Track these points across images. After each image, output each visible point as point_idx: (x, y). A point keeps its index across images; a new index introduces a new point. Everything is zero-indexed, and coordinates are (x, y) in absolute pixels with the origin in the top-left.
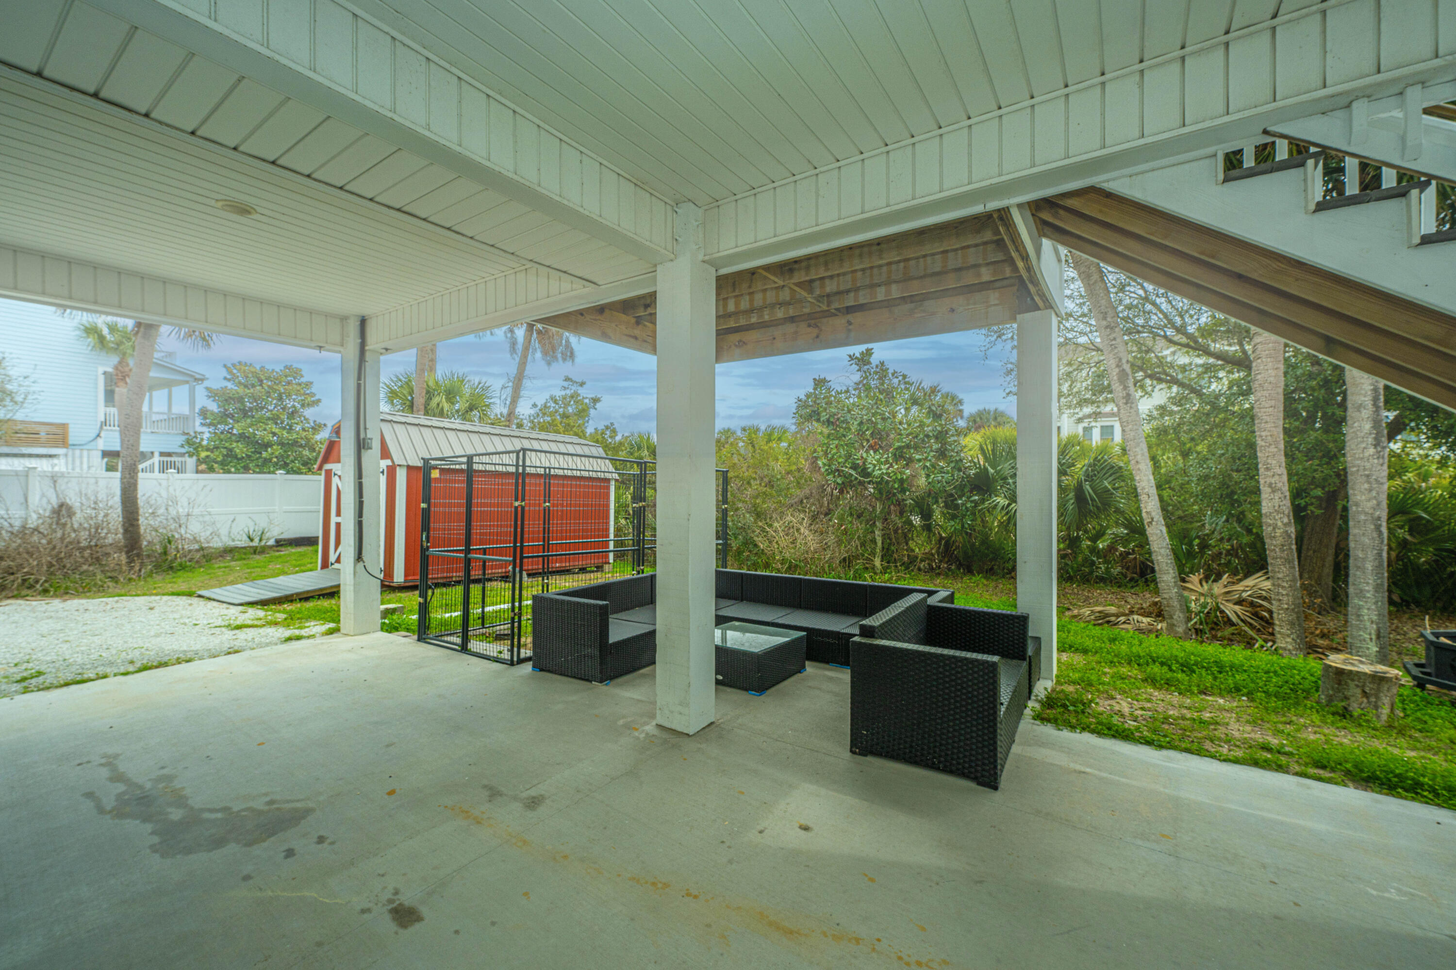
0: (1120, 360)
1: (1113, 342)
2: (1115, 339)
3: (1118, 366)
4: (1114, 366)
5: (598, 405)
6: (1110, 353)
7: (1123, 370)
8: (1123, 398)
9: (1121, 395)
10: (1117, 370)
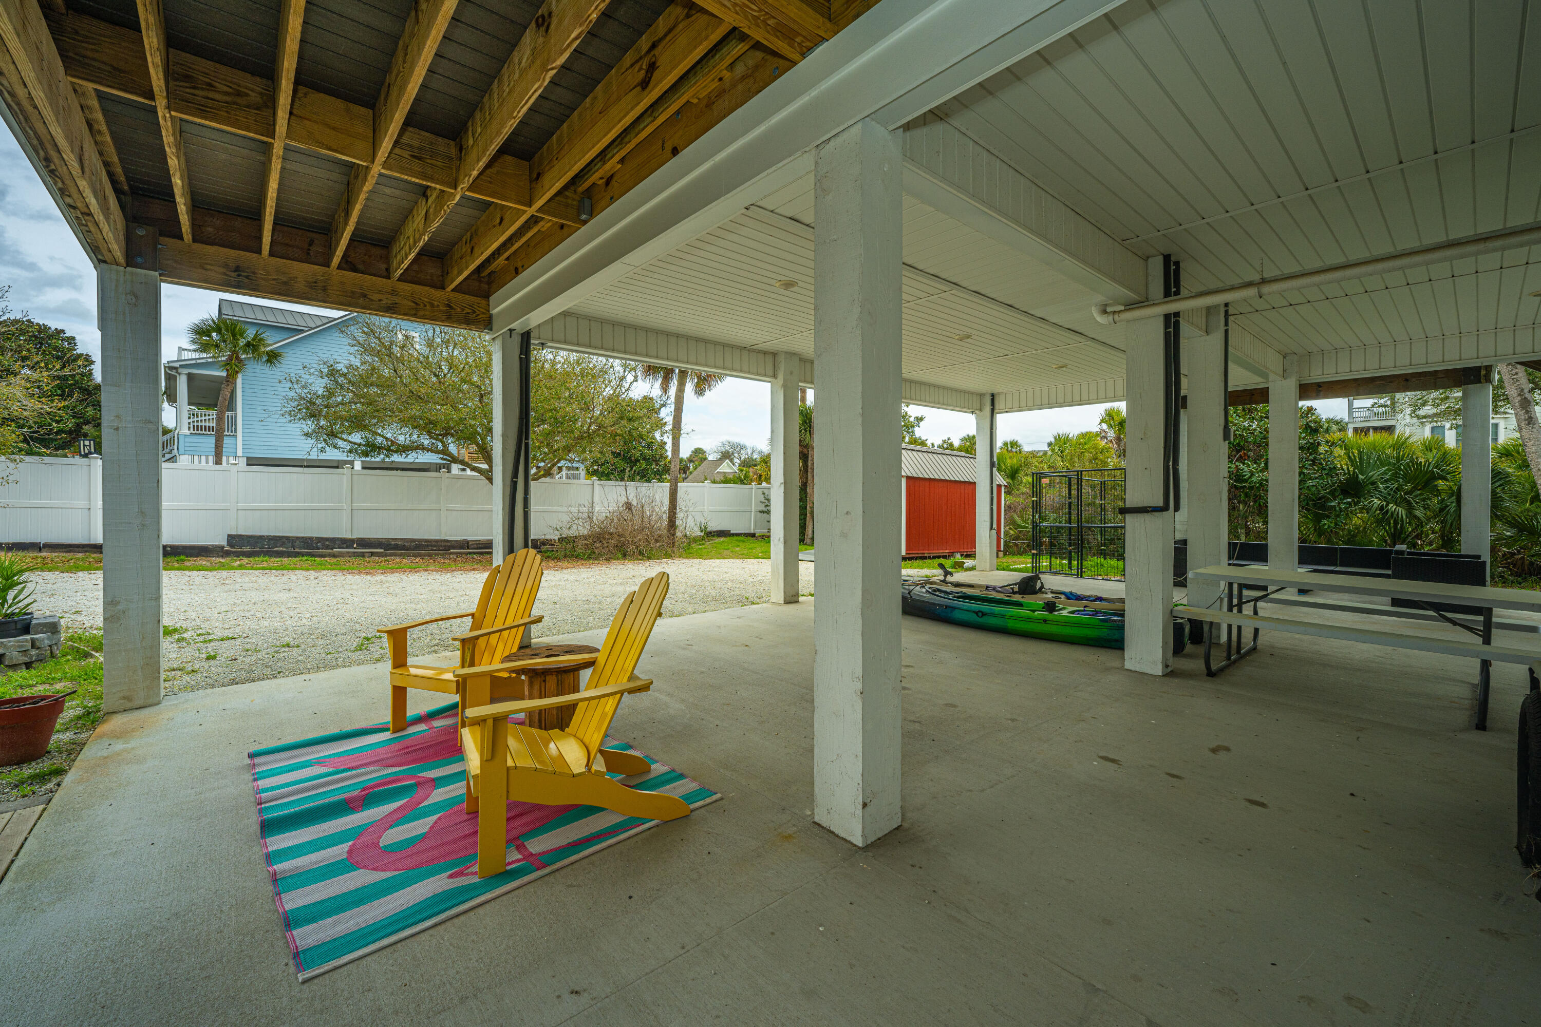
0: (1522, 390)
1: (1515, 376)
2: (1516, 374)
3: (1519, 395)
4: (1516, 395)
5: (921, 424)
6: (1512, 384)
7: (1525, 398)
8: (1525, 420)
9: (1523, 417)
10: (1519, 398)
